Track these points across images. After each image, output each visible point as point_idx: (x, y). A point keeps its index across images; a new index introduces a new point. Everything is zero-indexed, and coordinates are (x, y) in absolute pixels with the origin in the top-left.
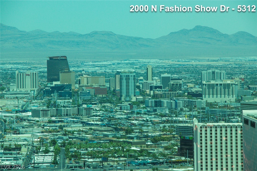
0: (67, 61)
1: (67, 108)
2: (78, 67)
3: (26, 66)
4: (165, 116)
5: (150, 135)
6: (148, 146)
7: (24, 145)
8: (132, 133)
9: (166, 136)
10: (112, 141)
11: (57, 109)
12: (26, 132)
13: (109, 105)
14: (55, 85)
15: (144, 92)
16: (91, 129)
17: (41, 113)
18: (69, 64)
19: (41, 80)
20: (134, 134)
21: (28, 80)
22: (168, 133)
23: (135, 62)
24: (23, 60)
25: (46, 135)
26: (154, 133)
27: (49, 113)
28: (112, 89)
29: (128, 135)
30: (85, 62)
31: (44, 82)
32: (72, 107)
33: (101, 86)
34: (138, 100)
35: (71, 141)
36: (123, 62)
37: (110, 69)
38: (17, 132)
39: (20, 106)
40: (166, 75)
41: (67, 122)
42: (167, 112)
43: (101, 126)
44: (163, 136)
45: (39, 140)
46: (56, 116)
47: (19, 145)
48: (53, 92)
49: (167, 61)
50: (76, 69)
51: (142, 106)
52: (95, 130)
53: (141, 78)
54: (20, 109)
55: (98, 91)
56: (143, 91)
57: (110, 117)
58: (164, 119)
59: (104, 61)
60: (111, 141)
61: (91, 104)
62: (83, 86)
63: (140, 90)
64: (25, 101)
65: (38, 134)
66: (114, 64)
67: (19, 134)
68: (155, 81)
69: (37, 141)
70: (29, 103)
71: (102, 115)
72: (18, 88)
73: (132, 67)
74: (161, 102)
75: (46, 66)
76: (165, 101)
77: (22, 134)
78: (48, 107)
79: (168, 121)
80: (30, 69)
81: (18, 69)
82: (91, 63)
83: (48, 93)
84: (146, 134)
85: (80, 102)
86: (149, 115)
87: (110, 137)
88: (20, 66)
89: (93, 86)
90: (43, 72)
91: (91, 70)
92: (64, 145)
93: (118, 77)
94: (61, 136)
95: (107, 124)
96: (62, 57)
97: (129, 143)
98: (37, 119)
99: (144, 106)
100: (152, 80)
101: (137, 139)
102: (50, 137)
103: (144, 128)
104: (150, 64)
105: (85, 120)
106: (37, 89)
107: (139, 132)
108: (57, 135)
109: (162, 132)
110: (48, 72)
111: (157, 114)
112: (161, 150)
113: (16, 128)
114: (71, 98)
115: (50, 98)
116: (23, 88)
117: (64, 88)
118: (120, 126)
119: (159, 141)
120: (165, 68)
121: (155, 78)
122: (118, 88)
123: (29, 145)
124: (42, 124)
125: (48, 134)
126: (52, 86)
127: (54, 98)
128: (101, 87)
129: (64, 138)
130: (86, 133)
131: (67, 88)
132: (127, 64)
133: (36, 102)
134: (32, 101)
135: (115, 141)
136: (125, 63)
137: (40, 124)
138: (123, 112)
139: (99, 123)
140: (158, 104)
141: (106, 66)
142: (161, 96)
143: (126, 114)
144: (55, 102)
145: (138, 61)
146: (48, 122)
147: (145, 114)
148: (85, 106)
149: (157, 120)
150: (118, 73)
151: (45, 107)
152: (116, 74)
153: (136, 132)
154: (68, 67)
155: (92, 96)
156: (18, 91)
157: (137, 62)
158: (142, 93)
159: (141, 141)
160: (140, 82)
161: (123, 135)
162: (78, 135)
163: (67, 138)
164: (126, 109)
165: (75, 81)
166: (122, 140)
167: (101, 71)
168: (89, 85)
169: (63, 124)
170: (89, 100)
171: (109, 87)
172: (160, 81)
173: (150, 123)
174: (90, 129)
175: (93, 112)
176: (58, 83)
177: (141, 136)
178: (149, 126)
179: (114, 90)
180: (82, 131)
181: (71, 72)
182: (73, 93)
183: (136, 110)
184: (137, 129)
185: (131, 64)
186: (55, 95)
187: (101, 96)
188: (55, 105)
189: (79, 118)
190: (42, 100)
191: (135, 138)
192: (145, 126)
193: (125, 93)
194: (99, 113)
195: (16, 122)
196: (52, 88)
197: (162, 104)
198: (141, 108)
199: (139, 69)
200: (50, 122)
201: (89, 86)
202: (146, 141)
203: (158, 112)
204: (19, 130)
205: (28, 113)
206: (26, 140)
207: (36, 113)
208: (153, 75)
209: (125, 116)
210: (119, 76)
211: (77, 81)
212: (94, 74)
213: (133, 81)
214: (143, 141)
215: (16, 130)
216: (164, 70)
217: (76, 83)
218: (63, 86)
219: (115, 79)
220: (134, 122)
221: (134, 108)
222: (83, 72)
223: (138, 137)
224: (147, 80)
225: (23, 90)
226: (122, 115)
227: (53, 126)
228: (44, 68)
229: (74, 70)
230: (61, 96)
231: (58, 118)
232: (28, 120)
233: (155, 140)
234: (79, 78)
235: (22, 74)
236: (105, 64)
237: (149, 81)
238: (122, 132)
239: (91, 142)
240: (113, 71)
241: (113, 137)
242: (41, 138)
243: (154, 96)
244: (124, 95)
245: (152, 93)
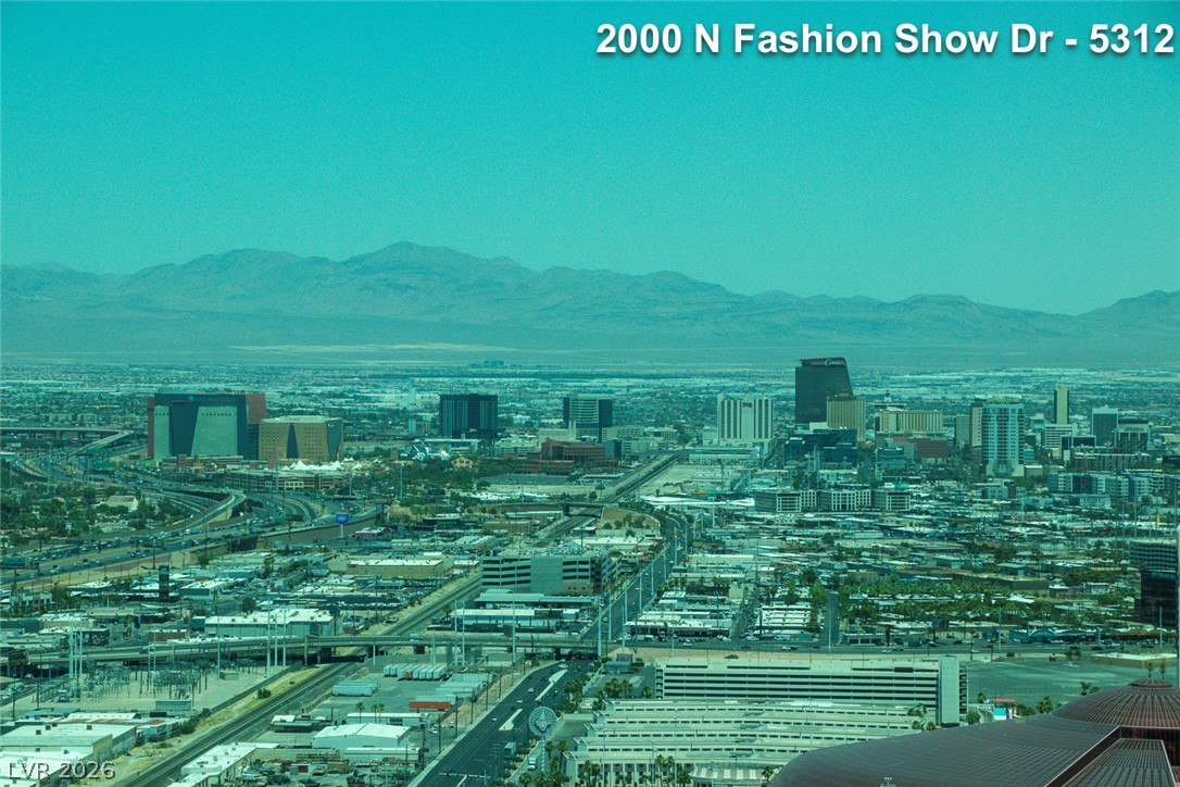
0: (846, 372)
1: (845, 491)
2: (875, 385)
3: (743, 383)
4: (1101, 517)
5: (1061, 564)
6: (1054, 593)
7: (736, 580)
8: (1014, 560)
9: (1103, 569)
10: (960, 577)
11: (818, 494)
12: (741, 549)
13: (952, 484)
14: (815, 431)
15: (1044, 452)
16: (906, 545)
17: (779, 501)
18: (851, 377)
19: (780, 418)
20: (1018, 561)
21: (748, 418)
22: (1108, 561)
23: (1023, 374)
24: (737, 367)
25: (791, 559)
26: (1072, 561)
27: (799, 502)
28: (962, 444)
29: (1002, 565)
30: (892, 374)
31: (787, 422)
32: (856, 488)
33: (933, 435)
34: (1030, 474)
35: (853, 574)
36: (991, 374)
37: (956, 393)
38: (717, 547)
39: (728, 483)
40: (1105, 410)
41: (844, 527)
42: (1108, 506)
43: (933, 537)
44: (1094, 569)
45: (772, 569)
46: (816, 511)
47: (726, 581)
48: (808, 448)
49: (1108, 374)
50: (869, 391)
51: (1039, 490)
52: (915, 550)
53: (1040, 416)
54: (727, 490)
55: (925, 447)
56: (1042, 450)
57: (954, 515)
58: (1099, 523)
59: (943, 372)
60: (956, 577)
61: (905, 480)
62: (886, 436)
63: (1035, 448)
64: (739, 471)
65: (772, 555)
66: (967, 380)
67: (723, 552)
68: (1075, 426)
69: (768, 573)
70: (749, 474)
71: (934, 512)
72: (723, 436)
73: (1015, 388)
74: (1089, 479)
75: (793, 383)
76: (1102, 478)
77: (731, 552)
78: (796, 487)
79: (1108, 531)
80: (753, 390)
81: (723, 389)
82: (908, 376)
83: (796, 450)
84: (1049, 563)
85: (879, 474)
86: (1057, 512)
87: (955, 567)
88: (729, 383)
89: (911, 435)
90: (786, 398)
91: (907, 393)
92: (834, 583)
93: (977, 412)
94: (828, 561)
95: (947, 535)
96: (833, 359)
97: (1004, 583)
98: (769, 516)
99: (1046, 489)
100: (1068, 423)
101: (1026, 574)
102: (800, 561)
103: (1043, 546)
104: (1063, 379)
105: (890, 521)
106: (768, 440)
107: (1032, 558)
108: (818, 559)
109: (1094, 558)
110: (798, 398)
111: (1078, 512)
112: (1089, 604)
113: (717, 538)
114: (854, 465)
115: (801, 464)
116: (735, 436)
117: (838, 440)
118: (980, 539)
119: (1085, 581)
120: (1103, 392)
121: (1076, 416)
122: (977, 442)
123: (749, 581)
124: (782, 529)
125: (794, 555)
126: (806, 432)
127: (812, 464)
128: (932, 439)
129: (836, 567)
130: (893, 554)
131: (846, 440)
132: (1002, 380)
133: (766, 474)
134: (756, 471)
135: (967, 578)
136: (996, 377)
137: (777, 529)
138: (990, 503)
139: (927, 530)
140: (1084, 485)
141: (946, 385)
142: (1092, 465)
143: (997, 509)
144: (814, 475)
145: (1031, 371)
146: (795, 525)
147: (1049, 510)
148: (890, 486)
149: (1079, 526)
150: (978, 403)
151: (788, 487)
152: (973, 405)
153: (1024, 557)
154: (848, 386)
155: (910, 461)
156: (723, 443)
157: (1029, 374)
158: (1041, 456)
159: (1036, 579)
160: (1037, 426)
161: (990, 564)
162: (871, 561)
163: (845, 566)
164: (996, 495)
165: (867, 421)
166: (985, 576)
167: (933, 396)
168: (901, 432)
169: (832, 531)
170: (900, 472)
171: (955, 440)
172: (1090, 426)
173: (1060, 535)
174: (902, 544)
175: (912, 503)
176: (823, 426)
177: (1036, 568)
178: (1058, 541)
179: (968, 447)
180: (883, 550)
181: (855, 398)
182: (861, 454)
183: (1023, 501)
184: (1026, 550)
185: (1012, 380)
186: (814, 457)
187: (931, 460)
188: (814, 482)
189: (874, 517)
190: (782, 468)
191: (1021, 572)
192: (1046, 541)
193: (996, 456)
194: (927, 506)
195: (718, 523)
196: (806, 437)
197: (1094, 485)
198: (1038, 495)
199: (1033, 392)
200: (801, 524)
201: (901, 435)
202: (1051, 580)
203: (1084, 505)
204: (724, 543)
205: (747, 500)
206: (740, 568)
207: (765, 501)
208: (1072, 408)
209: (996, 515)
210: (981, 412)
211: (870, 422)
212: (915, 404)
213: (1017, 424)
214: (1041, 579)
215: (717, 541)
216: (1101, 397)
217: (868, 428)
218: (834, 435)
219: (971, 418)
220: (1017, 530)
221: (1020, 494)
222: (886, 399)
223: (1028, 571)
224: (1055, 422)
225: (735, 443)
226: (988, 511)
227: (808, 536)
228: (787, 387)
229: (865, 393)
230: (829, 459)
231: (821, 516)
232: (747, 519)
233: (1074, 578)
234: (877, 415)
235: (732, 402)
236: (944, 381)
237: (1061, 425)
238: (987, 556)
239: (905, 580)
240: (964, 399)
241: (962, 568)
242: (779, 564)
243: (1074, 464)
244: (992, 460)
245: (1067, 456)
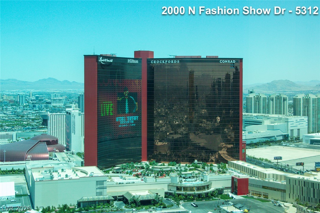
4: (37, 111)
5: (31, 118)
6: (30, 122)
8: (24, 117)
10: (16, 120)
13: (15, 106)
16: (7, 116)
22: (38, 117)
26: (33, 117)
29: (22, 118)
30: (5, 91)
33: (11, 99)
34: (26, 105)
36: (20, 90)
40: (37, 95)
42: (38, 109)
43: (12, 114)
49: (38, 90)
51: (28, 107)
52: (9, 116)
53: (28, 96)
55: (10, 101)
57: (15, 111)
58: (37, 112)
59: (13, 90)
61: (7, 106)
62: (4, 100)
66: (17, 91)
68: (33, 98)
73: (24, 92)
76: (37, 105)
79: (38, 113)
82: (7, 91)
84: (29, 118)
85: (3, 105)
91: (7, 93)
95: (14, 114)
97: (23, 121)
103: (28, 115)
104: (31, 91)
105: (5, 112)
109: (36, 117)
111: (34, 110)
112: (35, 123)
118: (19, 114)
119: (35, 120)
120: (37, 93)
122: (18, 100)
130: (5, 117)
132: (22, 91)
138: (20, 109)
140: (34, 106)
141: (13, 92)
142: (35, 103)
143: (22, 110)
147: (29, 110)
148: (5, 107)
149: (34, 112)
150: (18, 95)
155: (8, 103)
157: (26, 90)
158: (28, 102)
160: (27, 98)
162: (2, 118)
166: (20, 120)
167: (12, 94)
171: (15, 100)
172: (35, 98)
173: (31, 114)
175: (8, 109)
183: (25, 109)
184: (26, 116)
187: (11, 103)
189: (2, 112)
194: (11, 110)
199: (27, 93)
201: (7, 99)
202: (30, 120)
203: (34, 109)
208: (32, 95)
209: (21, 111)
212: (9, 95)
213: (24, 98)
214: (28, 120)
219: (17, 97)
220: (25, 113)
223: (26, 119)
224: (30, 97)
233: (33, 120)
234: (3, 97)
238: (20, 117)
239: (7, 121)
240: (16, 94)
243: (33, 103)
244: (21, 103)
245: (32, 102)
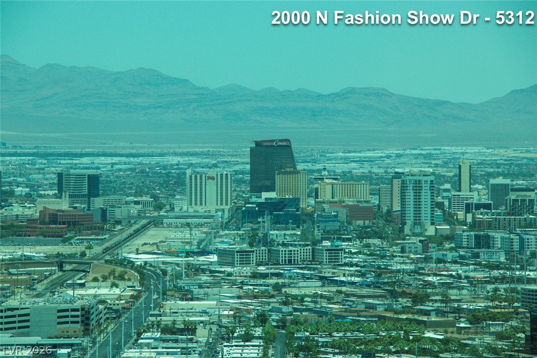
0: (291, 150)
1: (291, 248)
2: (315, 161)
3: (207, 160)
4: (498, 267)
5: (465, 307)
6: (460, 330)
7: (202, 322)
8: (427, 303)
9: (499, 310)
10: (384, 318)
11: (269, 251)
12: (206, 296)
13: (377, 241)
14: (266, 199)
15: (451, 215)
16: (340, 292)
17: (237, 257)
18: (295, 155)
19: (238, 189)
20: (430, 304)
21: (211, 189)
22: (503, 304)
23: (433, 152)
24: (202, 147)
25: (247, 304)
26: (474, 304)
27: (254, 257)
28: (385, 209)
29: (418, 307)
30: (328, 153)
31: (243, 192)
32: (300, 245)
33: (361, 202)
34: (440, 233)
35: (298, 316)
36: (408, 152)
37: (379, 167)
38: (187, 295)
39: (195, 242)
40: (500, 181)
41: (290, 277)
42: (503, 259)
43: (361, 285)
44: (493, 310)
45: (232, 313)
46: (267, 264)
47: (191, 323)
48: (261, 213)
49: (502, 151)
50: (310, 166)
51: (447, 246)
52: (348, 295)
53: (447, 186)
54: (194, 248)
55: (355, 212)
56: (450, 213)
57: (379, 267)
58: (496, 273)
59: (369, 150)
60: (381, 318)
61: (339, 239)
62: (324, 202)
63: (444, 211)
64: (204, 233)
65: (231, 301)
66: (388, 157)
67: (192, 300)
68: (476, 193)
69: (228, 316)
70: (213, 235)
71: (362, 264)
72: (191, 204)
73: (427, 163)
74: (488, 237)
75: (248, 160)
76: (498, 236)
77: (198, 299)
78: (251, 245)
79: (503, 279)
80: (215, 166)
81: (191, 165)
82: (341, 154)
83: (251, 215)
84: (456, 306)
85: (318, 234)
86: (462, 264)
87: (380, 310)
88: (194, 160)
89: (344, 202)
90: (242, 173)
91: (340, 168)
92: (282, 324)
93: (397, 183)
94: (277, 305)
95: (373, 283)
96: (280, 141)
97: (419, 322)
98: (229, 269)
99: (453, 245)
100: (470, 191)
101: (437, 314)
102: (254, 306)
103: (451, 292)
104: (466, 156)
105: (327, 272)
106: (228, 207)
107: (442, 301)
108: (269, 304)
109: (492, 301)
110: (252, 172)
111: (479, 264)
112: (488, 339)
113: (186, 288)
114: (298, 227)
115: (255, 227)
116: (201, 204)
117: (285, 206)
118: (400, 287)
119: (485, 320)
120: (499, 166)
121: (477, 186)
122: (397, 207)
123: (213, 323)
124: (239, 279)
125: (250, 301)
126: (259, 200)
127: (264, 227)
128: (361, 205)
129: (284, 310)
130: (329, 299)
131: (291, 206)
132: (417, 156)
133: (226, 235)
134: (218, 232)
135: (390, 318)
136: (412, 155)
137: (235, 280)
138: (408, 257)
139: (357, 279)
140: (483, 242)
141: (372, 161)
142: (490, 225)
143: (414, 261)
144: (266, 235)
145: (439, 150)
146: (250, 277)
147: (455, 262)
148: (327, 243)
149: (480, 275)
150: (398, 175)
151: (245, 245)
152: (394, 178)
153: (436, 301)
154: (292, 161)
155: (343, 223)
156: (191, 210)
157: (438, 152)
158: (449, 219)
159: (445, 319)
160: (445, 194)
161: (408, 307)
162: (312, 305)
163: (291, 310)
164: (413, 251)
165: (308, 191)
166: (404, 317)
167: (361, 171)
168: (336, 199)
169: (281, 281)
170: (335, 232)
171: (379, 206)
172: (488, 194)
173: (464, 283)
174: (337, 291)
175: (345, 257)
176: (272, 195)
177: (445, 310)
178: (462, 288)
179: (389, 212)
180: (322, 296)
181: (298, 172)
182: (304, 217)
183: (435, 255)
184: (437, 295)
185: (426, 156)
186: (266, 221)
187: (360, 223)
188: (266, 241)
189: (314, 269)
190: (240, 230)
191: (433, 313)
192: (454, 288)
193: (412, 218)
194: (357, 260)
195: (187, 276)
196: (259, 205)
197: (491, 242)
198: (446, 250)
199: (442, 166)
200: (255, 276)
201: (336, 202)
202: (457, 319)
204: (192, 292)
205: (211, 256)
206: (205, 312)
207: (226, 256)
208: (473, 179)
209: (412, 267)
210: (400, 182)
211: (311, 192)
212: (347, 177)
213: (429, 192)
214: (450, 319)
215: (187, 291)
216: (496, 170)
217: (309, 196)
218: (282, 202)
219: (392, 187)
220: (430, 279)
221: (432, 250)
222: (323, 173)
223: (438, 312)
224: (460, 191)
225: (201, 209)
226: (406, 263)
227: (261, 285)
228: (243, 163)
229: (306, 168)
230: (277, 222)
231: (271, 269)
232: (211, 272)
233: (476, 318)
234: (316, 186)
235: (198, 176)
236: (370, 157)
237: (465, 193)
238: (405, 300)
239: (340, 320)
240: (386, 172)
241: (386, 310)
242: (237, 309)
243: (475, 225)
244: (409, 222)
245: (469, 218)
